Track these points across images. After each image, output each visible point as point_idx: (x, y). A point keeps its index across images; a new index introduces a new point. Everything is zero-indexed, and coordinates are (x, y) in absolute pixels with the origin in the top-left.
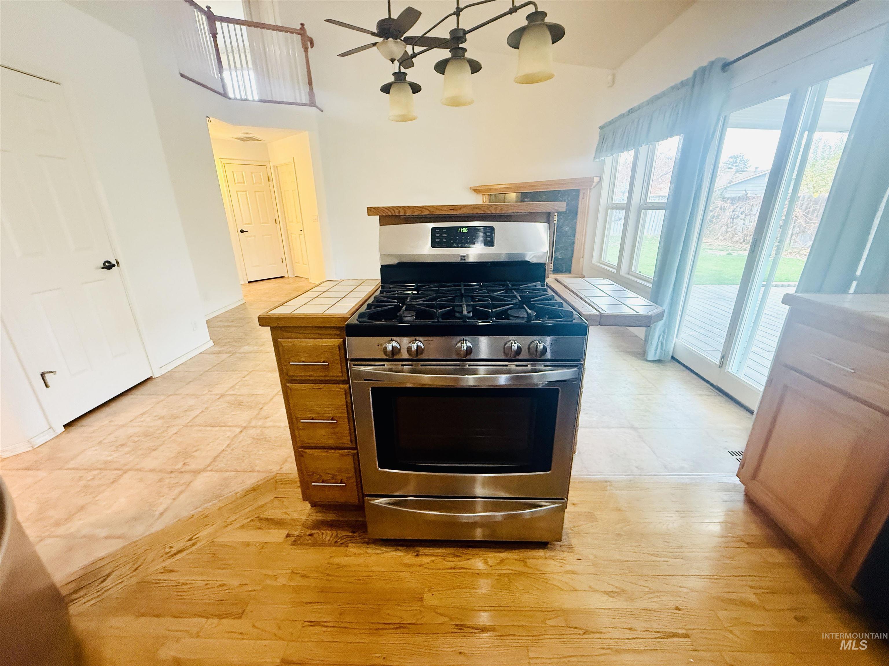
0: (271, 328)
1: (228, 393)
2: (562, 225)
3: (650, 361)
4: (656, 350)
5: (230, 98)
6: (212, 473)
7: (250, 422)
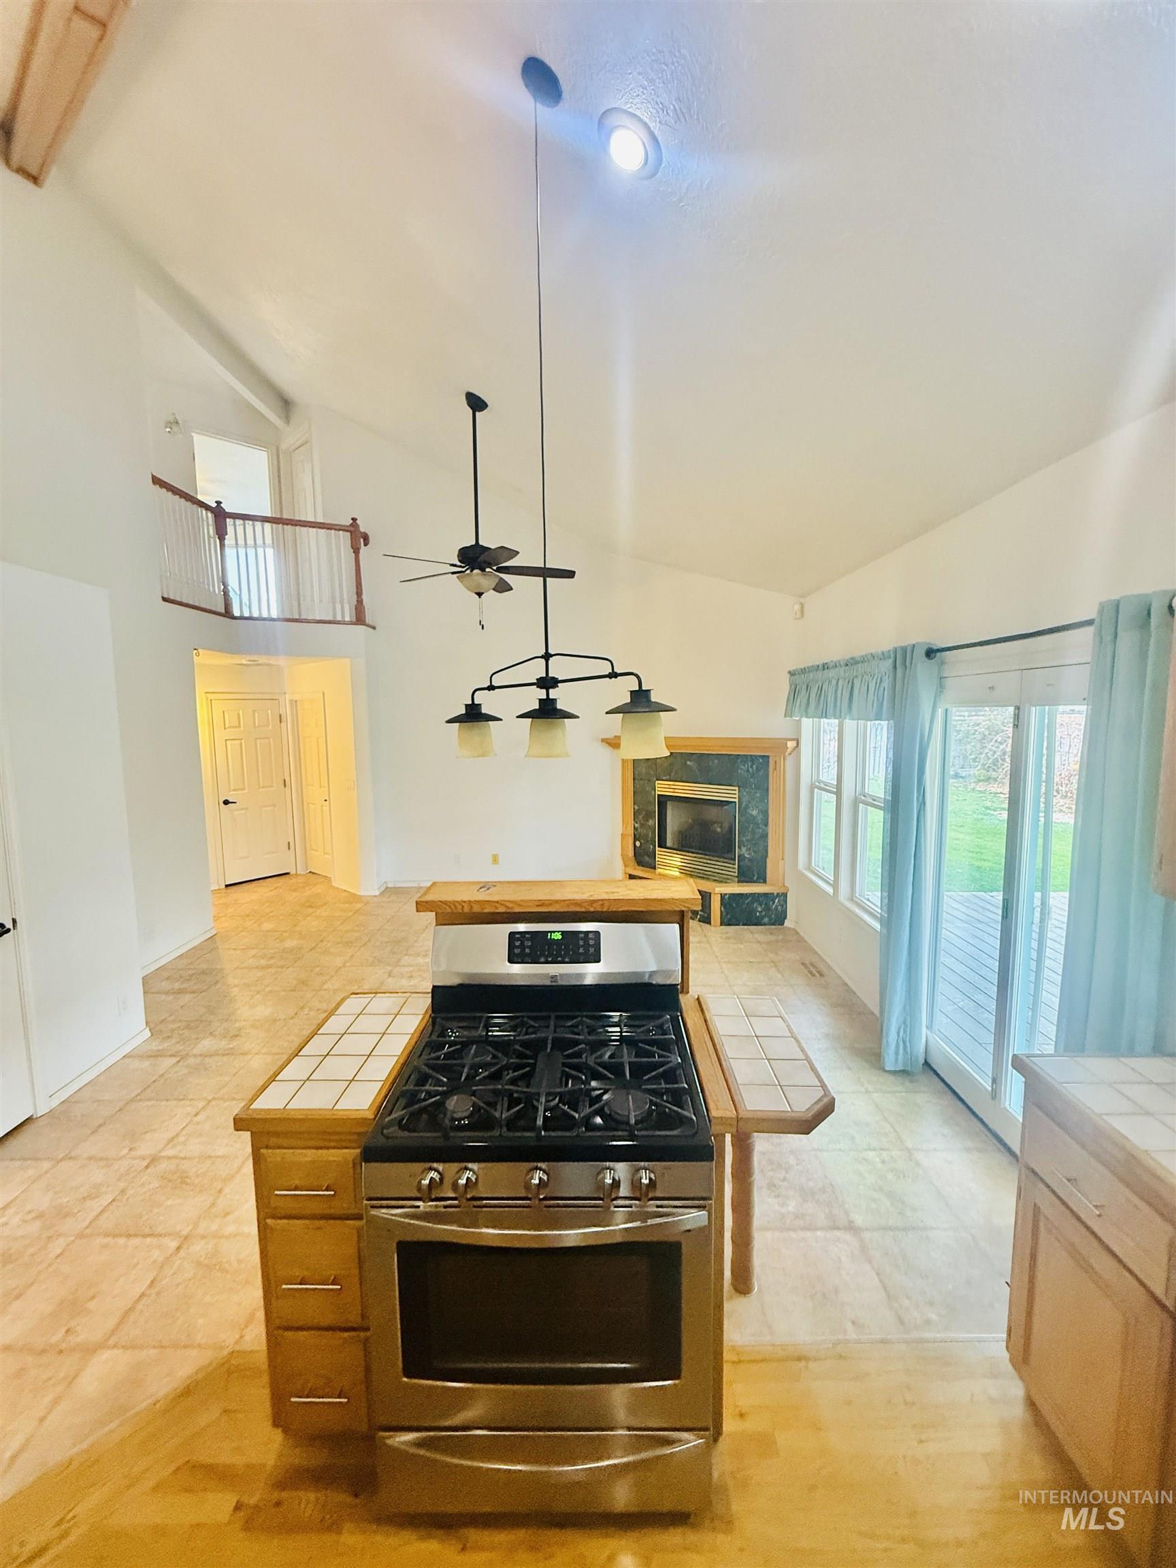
0: (252, 1133)
1: (163, 1154)
2: (747, 805)
3: (889, 1072)
4: (897, 1053)
5: (234, 618)
6: (116, 1351)
7: (196, 1225)
